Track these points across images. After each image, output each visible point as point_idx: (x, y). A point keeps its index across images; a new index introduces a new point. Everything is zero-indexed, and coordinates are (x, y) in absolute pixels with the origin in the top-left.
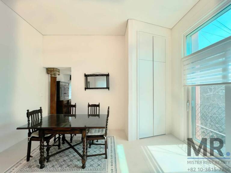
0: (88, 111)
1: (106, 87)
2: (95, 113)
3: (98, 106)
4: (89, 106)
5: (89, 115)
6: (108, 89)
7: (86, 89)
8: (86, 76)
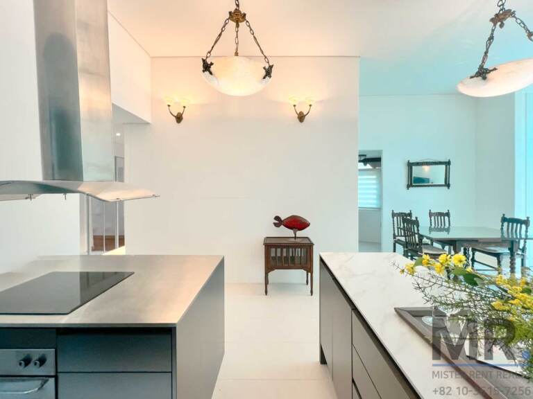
1: (443, 183)
2: (441, 226)
5: (431, 230)
7: (409, 186)
8: (410, 165)
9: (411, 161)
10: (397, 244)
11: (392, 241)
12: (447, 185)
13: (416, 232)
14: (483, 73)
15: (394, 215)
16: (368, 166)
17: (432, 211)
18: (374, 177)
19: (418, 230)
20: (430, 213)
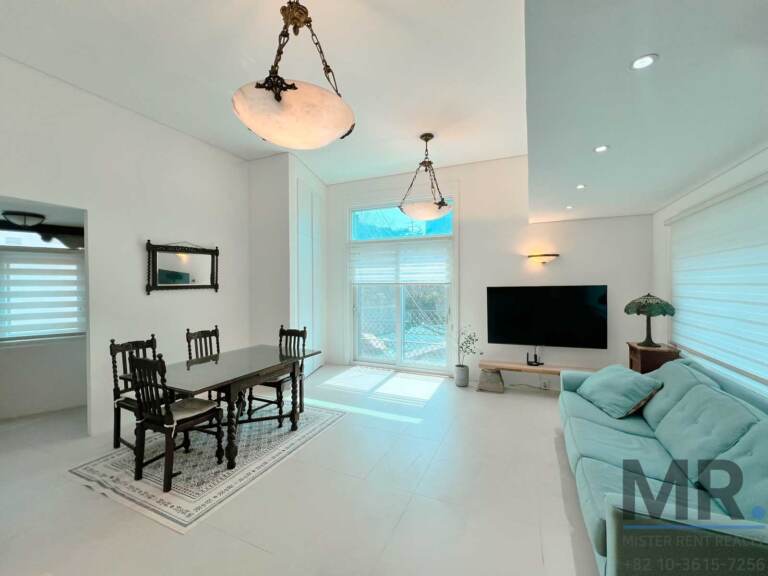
0: (190, 350)
1: (209, 283)
2: (207, 353)
3: (215, 333)
4: (189, 336)
5: (190, 363)
6: (213, 290)
7: (149, 289)
8: (152, 250)
9: (153, 243)
10: (123, 411)
11: (111, 404)
12: (214, 286)
13: (159, 382)
14: (277, 85)
15: (114, 349)
16: (56, 243)
17: (191, 331)
18: (74, 267)
19: (163, 380)
20: (188, 334)
